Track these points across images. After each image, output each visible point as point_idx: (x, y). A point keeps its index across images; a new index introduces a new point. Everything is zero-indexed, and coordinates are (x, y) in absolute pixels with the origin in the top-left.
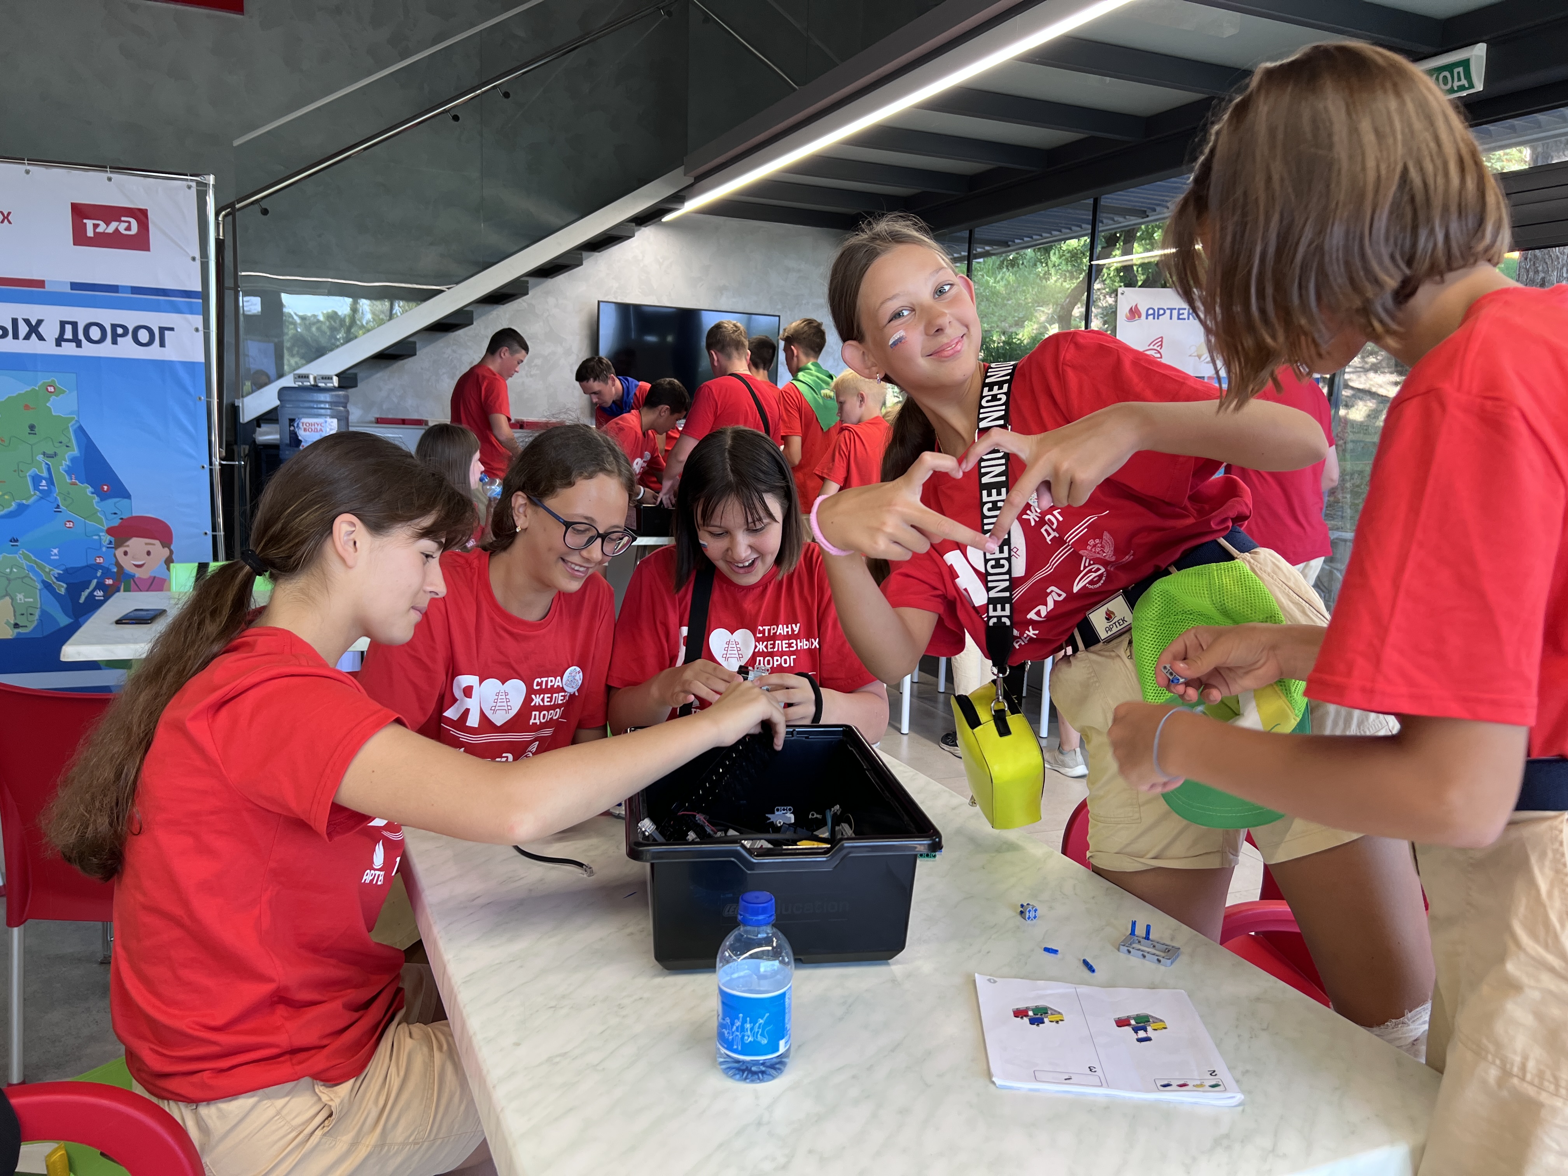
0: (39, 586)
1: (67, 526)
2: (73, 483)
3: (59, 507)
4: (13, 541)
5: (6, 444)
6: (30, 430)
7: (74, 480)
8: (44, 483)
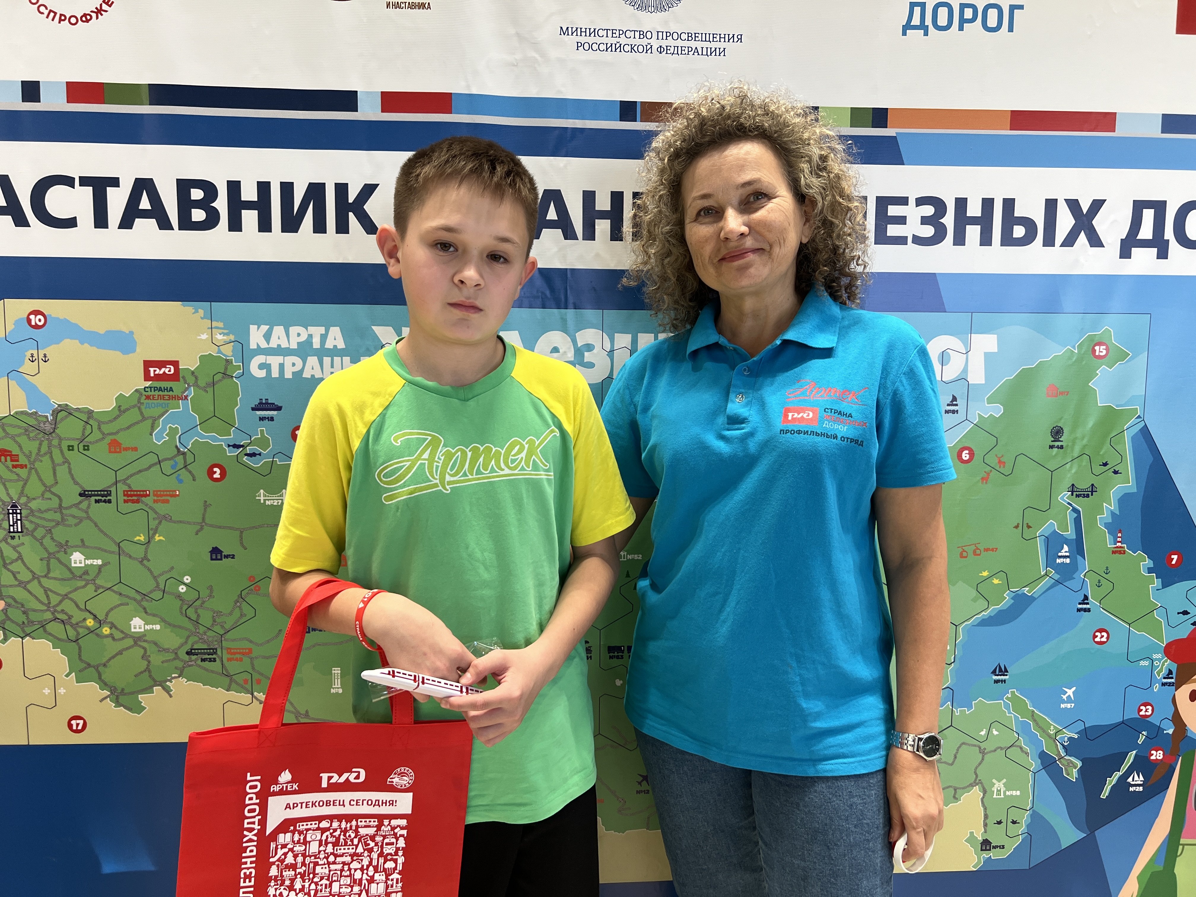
0: (1034, 764)
1: (1097, 640)
2: (1117, 551)
3: (1086, 601)
4: (997, 673)
5: (1007, 471)
6: (1053, 439)
7: (1119, 544)
8: (1066, 552)
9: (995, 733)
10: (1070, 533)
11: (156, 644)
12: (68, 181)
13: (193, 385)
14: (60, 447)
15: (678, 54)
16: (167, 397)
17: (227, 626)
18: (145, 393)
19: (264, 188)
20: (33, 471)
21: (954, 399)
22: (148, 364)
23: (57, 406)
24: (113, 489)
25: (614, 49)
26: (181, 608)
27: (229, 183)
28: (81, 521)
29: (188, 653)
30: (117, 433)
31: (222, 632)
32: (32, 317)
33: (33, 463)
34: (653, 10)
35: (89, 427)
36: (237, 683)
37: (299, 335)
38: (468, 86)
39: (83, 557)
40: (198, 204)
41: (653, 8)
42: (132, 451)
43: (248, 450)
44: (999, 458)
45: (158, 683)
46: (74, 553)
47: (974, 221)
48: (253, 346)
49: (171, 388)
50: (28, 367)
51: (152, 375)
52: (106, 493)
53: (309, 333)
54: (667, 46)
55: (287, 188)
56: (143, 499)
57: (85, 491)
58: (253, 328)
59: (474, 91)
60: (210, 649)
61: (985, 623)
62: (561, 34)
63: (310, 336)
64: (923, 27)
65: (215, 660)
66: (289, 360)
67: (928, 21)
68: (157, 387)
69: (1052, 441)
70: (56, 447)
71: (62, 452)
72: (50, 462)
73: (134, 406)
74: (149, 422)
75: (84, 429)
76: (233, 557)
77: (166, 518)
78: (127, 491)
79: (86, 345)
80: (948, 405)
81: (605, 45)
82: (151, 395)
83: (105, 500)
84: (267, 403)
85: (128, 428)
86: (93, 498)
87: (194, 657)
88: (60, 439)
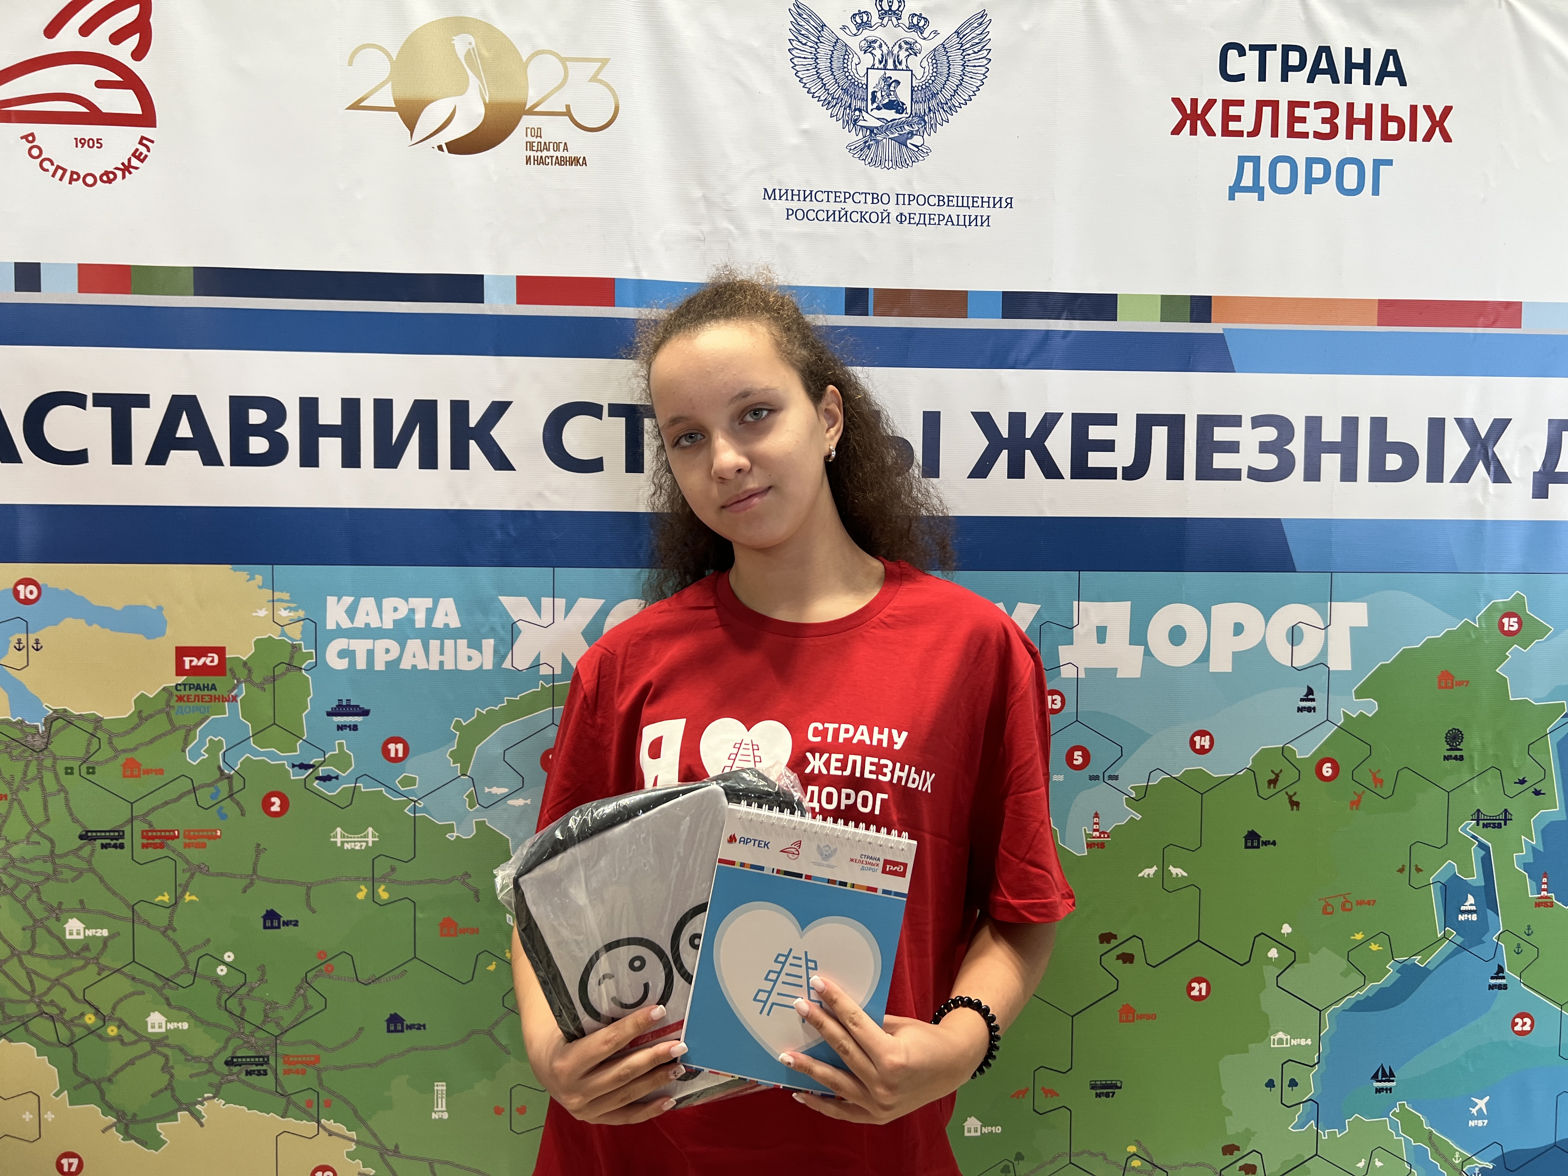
1: (1516, 1029)
2: (1542, 903)
3: (1501, 975)
4: (1380, 1078)
5: (1386, 791)
6: (1449, 747)
7: (1544, 893)
8: (1471, 905)
9: (1378, 1164)
10: (1476, 878)
11: (182, 1050)
12: (78, 400)
13: (245, 681)
14: (55, 770)
15: (925, 224)
16: (207, 699)
17: (285, 1024)
18: (176, 693)
19: (351, 407)
20: (15, 804)
21: (1310, 691)
22: (181, 652)
23: (51, 712)
24: (127, 830)
25: (837, 219)
26: (219, 998)
27: (303, 400)
28: (81, 873)
29: (227, 1063)
30: (135, 749)
31: (277, 1032)
32: (21, 588)
33: (15, 792)
34: (890, 166)
35: (95, 740)
36: (298, 1107)
37: (396, 609)
38: (637, 269)
39: (81, 926)
40: (258, 431)
41: (890, 162)
42: (156, 774)
43: (321, 772)
44: (1374, 775)
45: (184, 1106)
46: (70, 920)
47: (1332, 448)
48: (331, 625)
49: (213, 685)
50: (14, 658)
51: (187, 667)
52: (116, 834)
53: (411, 607)
54: (910, 214)
55: (383, 408)
56: (169, 842)
57: (87, 832)
58: (331, 600)
59: (646, 276)
60: (259, 1057)
61: (1359, 1006)
62: (764, 199)
63: (412, 611)
64: (1256, 188)
65: (265, 1073)
66: (381, 645)
67: (1264, 181)
68: (193, 685)
69: (1448, 750)
70: (47, 768)
71: (56, 776)
72: (39, 790)
73: (160, 712)
74: (182, 732)
75: (89, 745)
76: (296, 924)
77: (202, 869)
78: (147, 831)
79: (96, 627)
80: (1302, 700)
81: (826, 212)
82: (184, 696)
83: (115, 844)
84: (348, 706)
85: (152, 741)
86: (99, 842)
87: (236, 1069)
88: (55, 759)
